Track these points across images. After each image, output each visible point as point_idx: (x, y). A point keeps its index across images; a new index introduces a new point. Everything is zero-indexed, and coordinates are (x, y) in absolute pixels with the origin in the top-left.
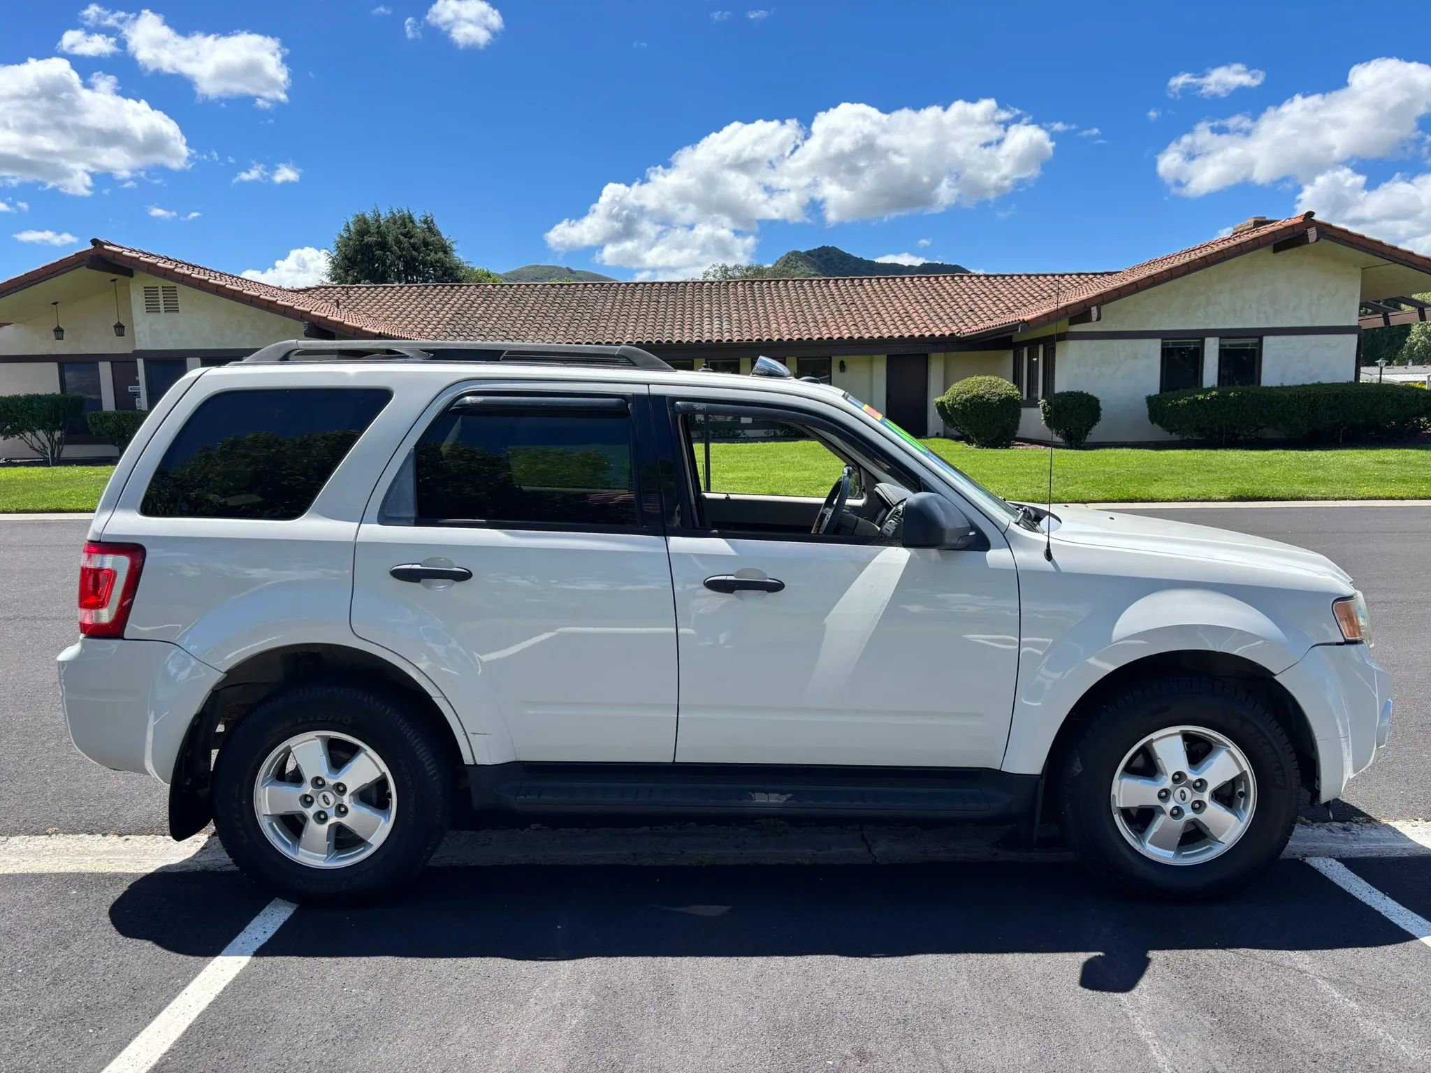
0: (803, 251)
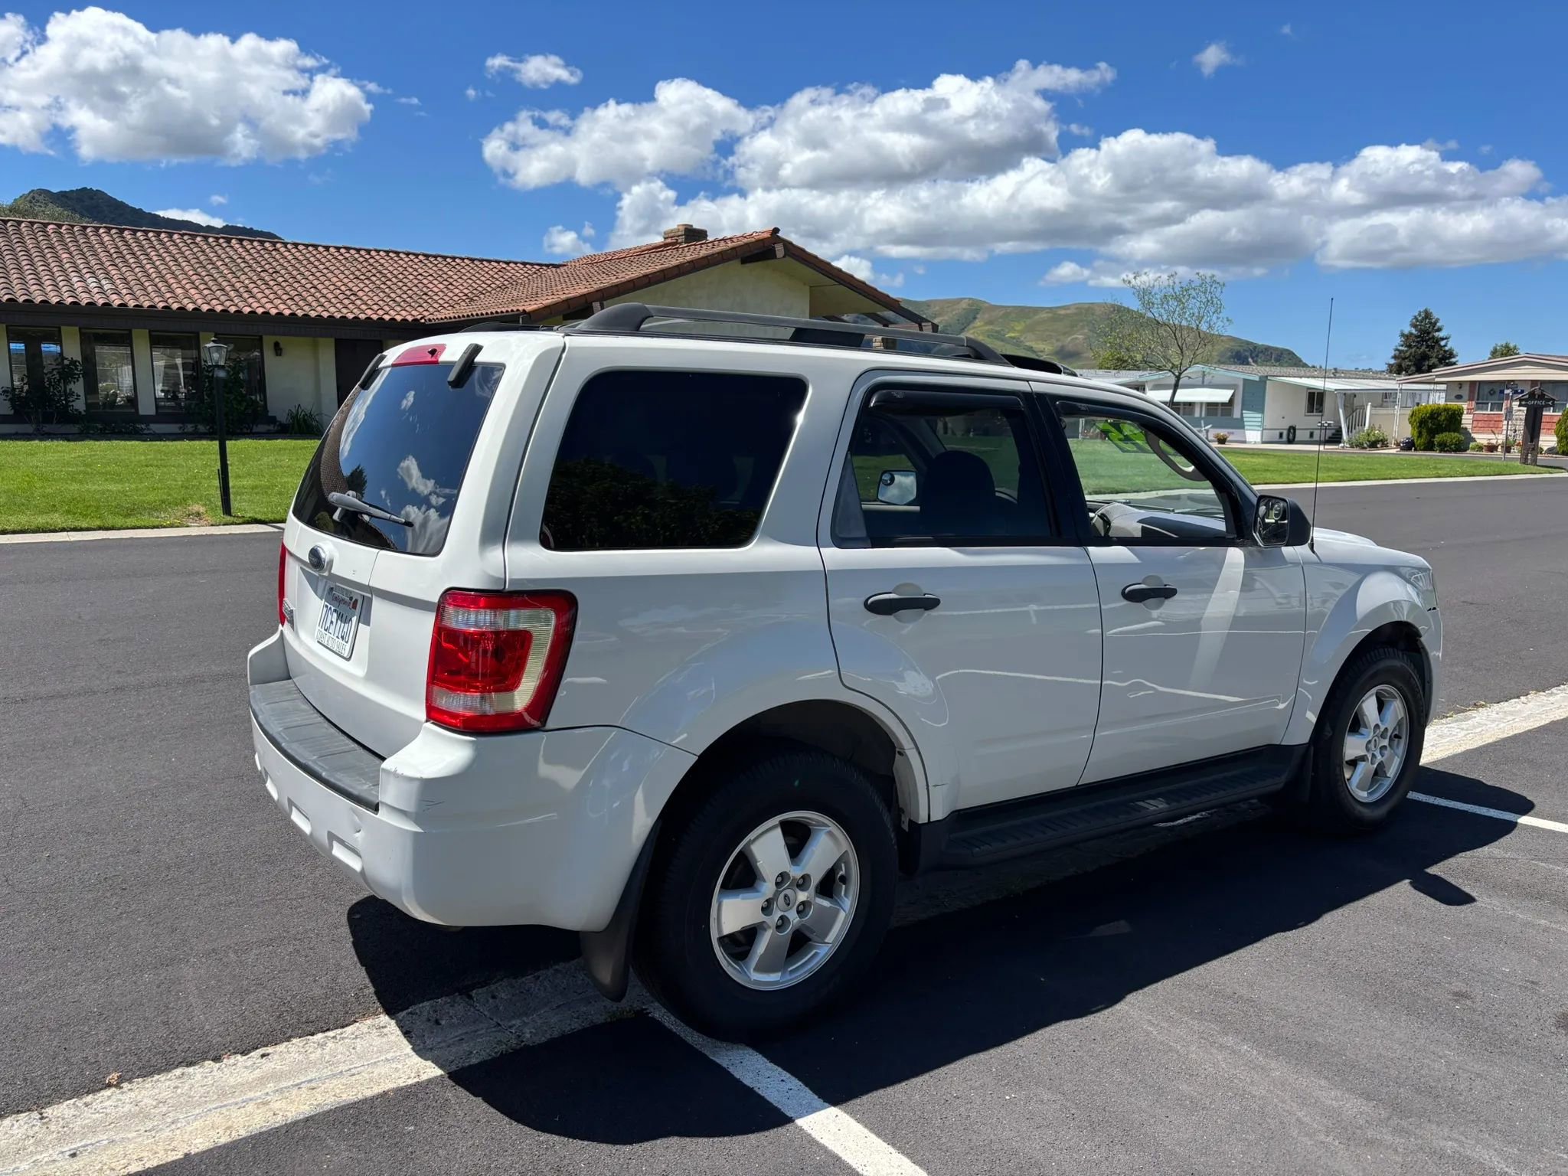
0: (55, 190)
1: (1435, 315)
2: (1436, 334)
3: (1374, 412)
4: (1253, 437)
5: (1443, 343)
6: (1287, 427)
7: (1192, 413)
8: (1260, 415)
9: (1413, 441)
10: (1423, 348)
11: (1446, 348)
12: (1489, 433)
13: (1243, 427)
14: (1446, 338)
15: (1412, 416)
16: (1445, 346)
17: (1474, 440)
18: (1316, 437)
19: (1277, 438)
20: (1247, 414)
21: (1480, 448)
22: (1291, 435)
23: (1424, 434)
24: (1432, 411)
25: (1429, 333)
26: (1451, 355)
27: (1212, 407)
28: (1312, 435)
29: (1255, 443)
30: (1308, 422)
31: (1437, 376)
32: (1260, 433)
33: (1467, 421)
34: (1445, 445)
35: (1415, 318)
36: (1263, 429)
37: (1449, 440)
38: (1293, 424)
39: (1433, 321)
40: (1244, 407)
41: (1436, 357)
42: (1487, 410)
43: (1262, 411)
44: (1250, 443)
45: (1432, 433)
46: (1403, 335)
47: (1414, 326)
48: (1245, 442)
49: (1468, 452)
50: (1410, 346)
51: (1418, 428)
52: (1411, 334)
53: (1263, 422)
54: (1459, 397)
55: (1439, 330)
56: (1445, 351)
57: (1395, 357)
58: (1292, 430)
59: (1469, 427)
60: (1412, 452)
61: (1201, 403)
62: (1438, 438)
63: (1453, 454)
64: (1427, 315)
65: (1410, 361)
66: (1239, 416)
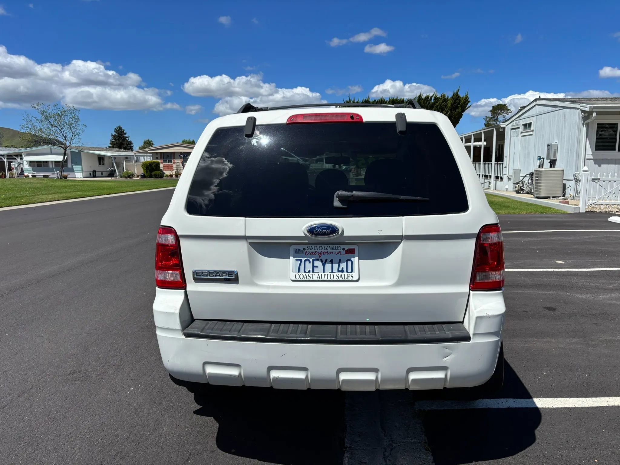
1: (123, 128)
2: (125, 135)
3: (126, 164)
4: (79, 175)
5: (127, 139)
6: (92, 171)
7: (48, 166)
8: (81, 166)
9: (145, 175)
10: (121, 141)
11: (129, 141)
12: (169, 171)
13: (74, 171)
14: (128, 137)
15: (143, 165)
16: (128, 140)
17: (165, 173)
18: (104, 175)
19: (89, 176)
20: (74, 166)
21: (167, 176)
22: (94, 174)
23: (148, 172)
24: (150, 163)
25: (122, 135)
26: (130, 143)
27: (57, 163)
28: (102, 174)
29: (80, 178)
30: (99, 169)
31: (149, 150)
32: (81, 173)
33: (161, 166)
34: (157, 176)
35: (116, 129)
36: (83, 172)
37: (157, 174)
38: (94, 169)
39: (123, 130)
40: (72, 163)
41: (126, 144)
42: (167, 162)
43: (81, 165)
44: (78, 178)
45: (151, 171)
46: (112, 135)
47: (115, 132)
48: (76, 178)
49: (164, 178)
50: (115, 140)
51: (146, 169)
52: (115, 135)
53: (82, 169)
54: (157, 158)
55: (125, 134)
56: (129, 142)
57: (111, 144)
58: (94, 172)
59: (162, 169)
60: (145, 179)
61: (52, 162)
62: (153, 173)
63: (159, 179)
64: (120, 128)
65: (117, 145)
66: (71, 167)
